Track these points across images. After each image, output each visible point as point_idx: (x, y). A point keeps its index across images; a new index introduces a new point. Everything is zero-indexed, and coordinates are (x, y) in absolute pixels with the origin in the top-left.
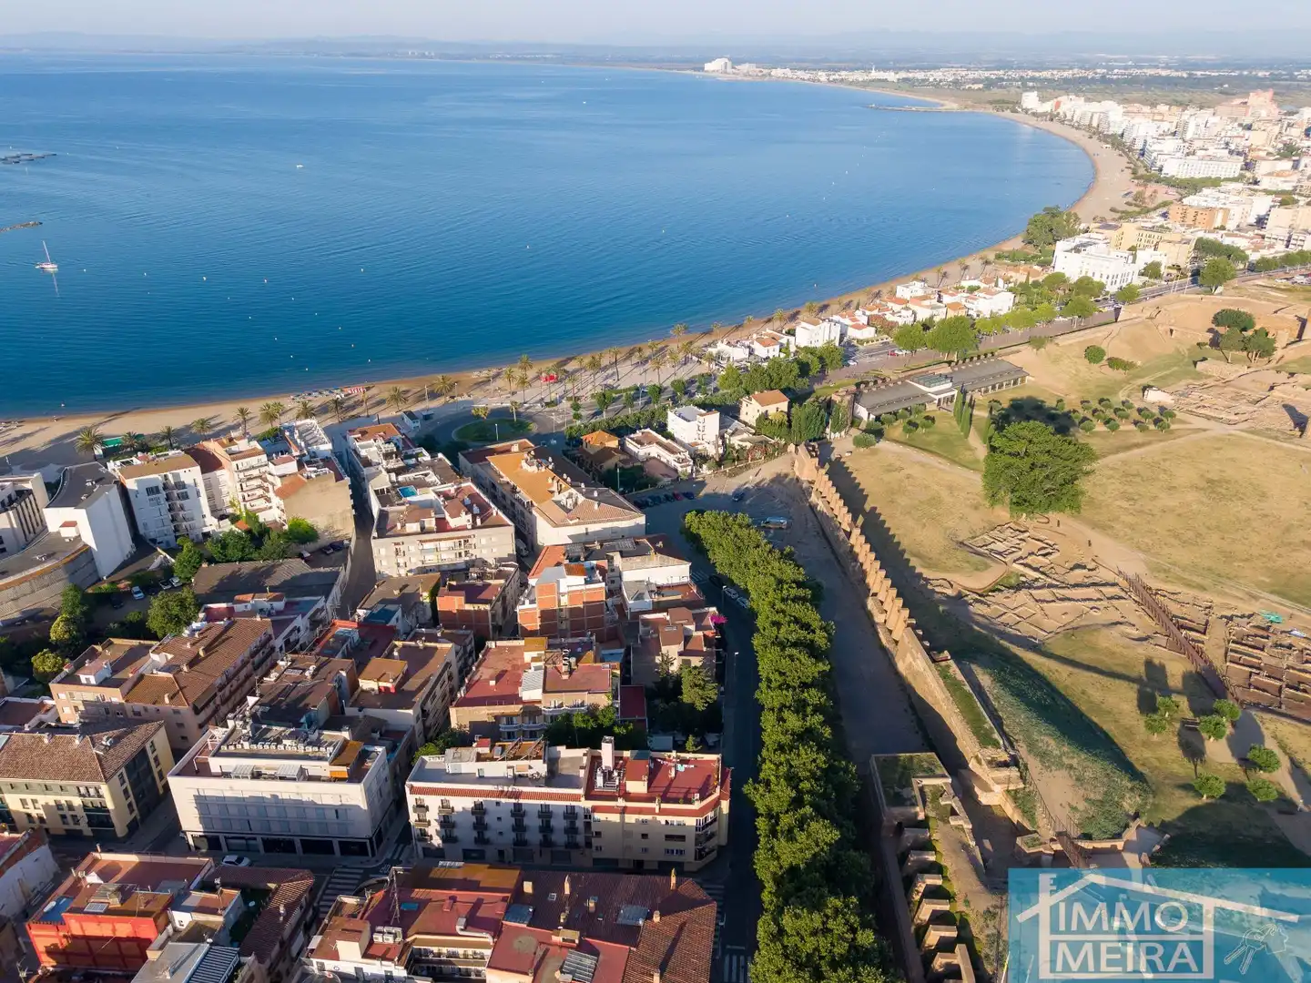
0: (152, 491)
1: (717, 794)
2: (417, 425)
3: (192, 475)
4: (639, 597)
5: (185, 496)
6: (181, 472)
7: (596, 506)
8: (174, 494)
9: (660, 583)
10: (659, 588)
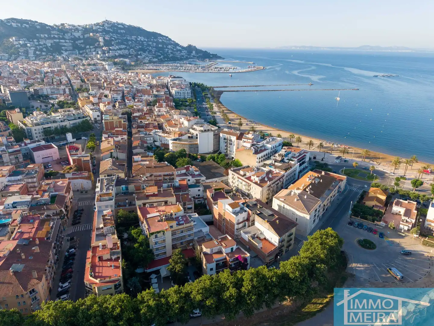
0: (225, 139)
1: (97, 281)
2: (336, 161)
3: (234, 138)
4: (246, 233)
5: (231, 144)
6: (232, 136)
7: (296, 200)
8: (228, 142)
9: (267, 238)
10: (265, 239)
